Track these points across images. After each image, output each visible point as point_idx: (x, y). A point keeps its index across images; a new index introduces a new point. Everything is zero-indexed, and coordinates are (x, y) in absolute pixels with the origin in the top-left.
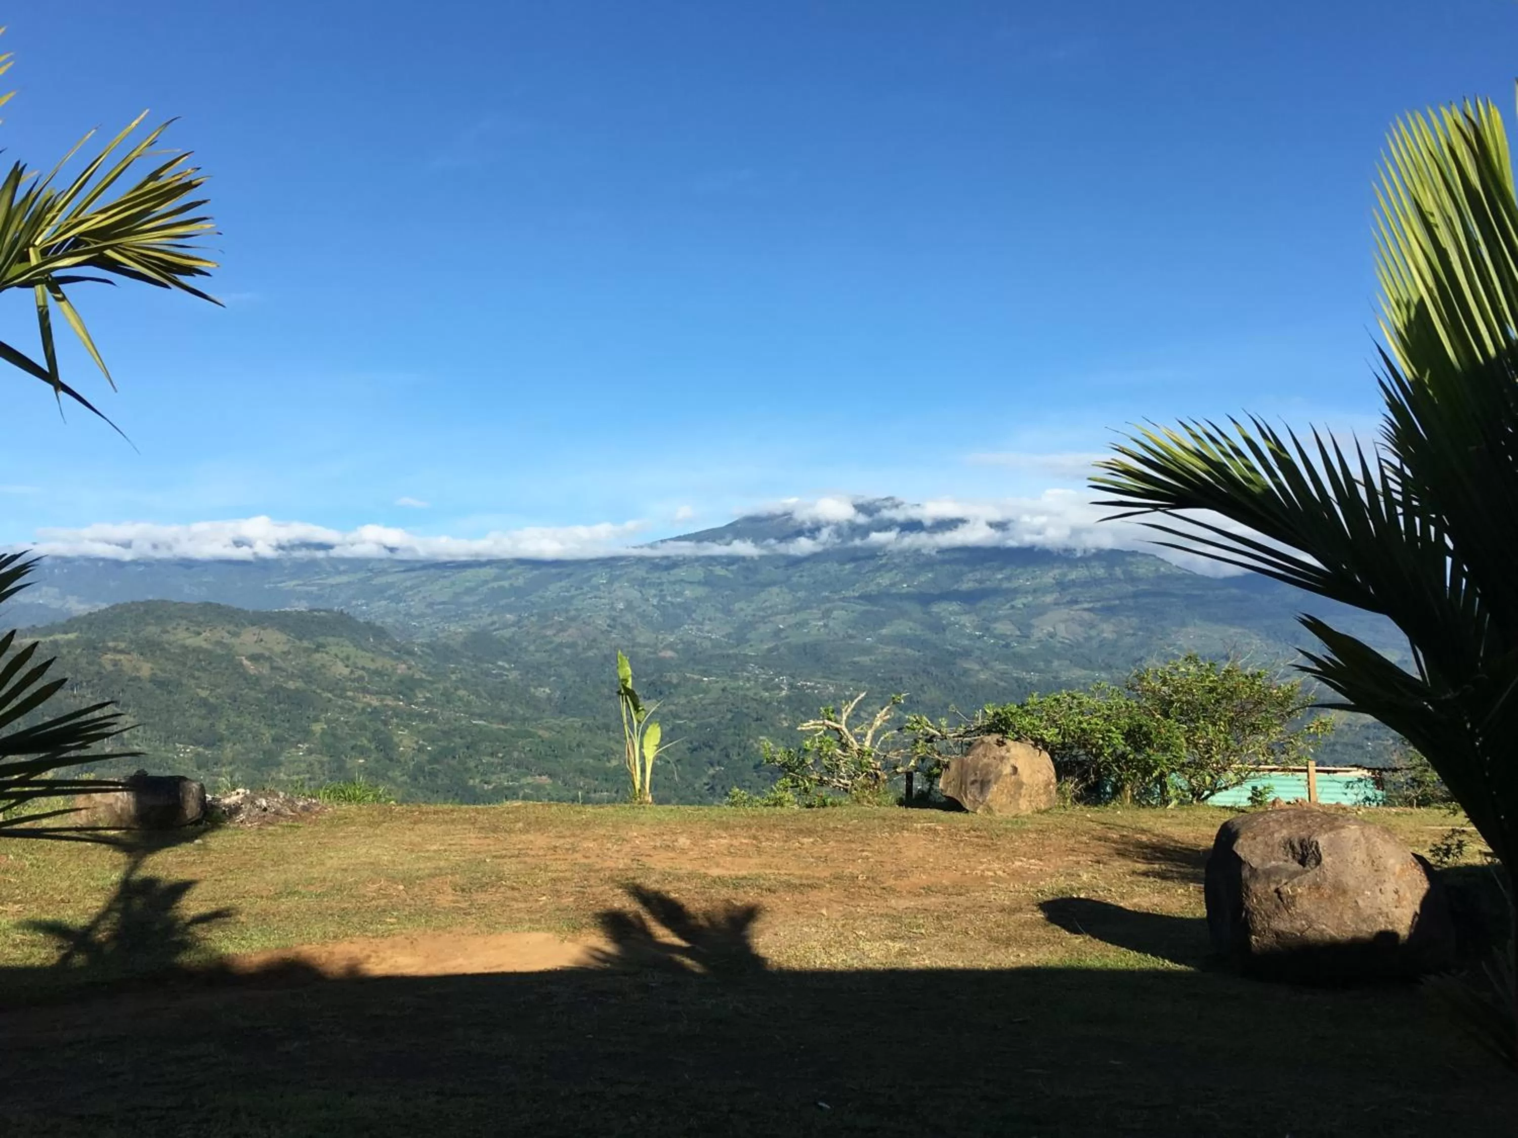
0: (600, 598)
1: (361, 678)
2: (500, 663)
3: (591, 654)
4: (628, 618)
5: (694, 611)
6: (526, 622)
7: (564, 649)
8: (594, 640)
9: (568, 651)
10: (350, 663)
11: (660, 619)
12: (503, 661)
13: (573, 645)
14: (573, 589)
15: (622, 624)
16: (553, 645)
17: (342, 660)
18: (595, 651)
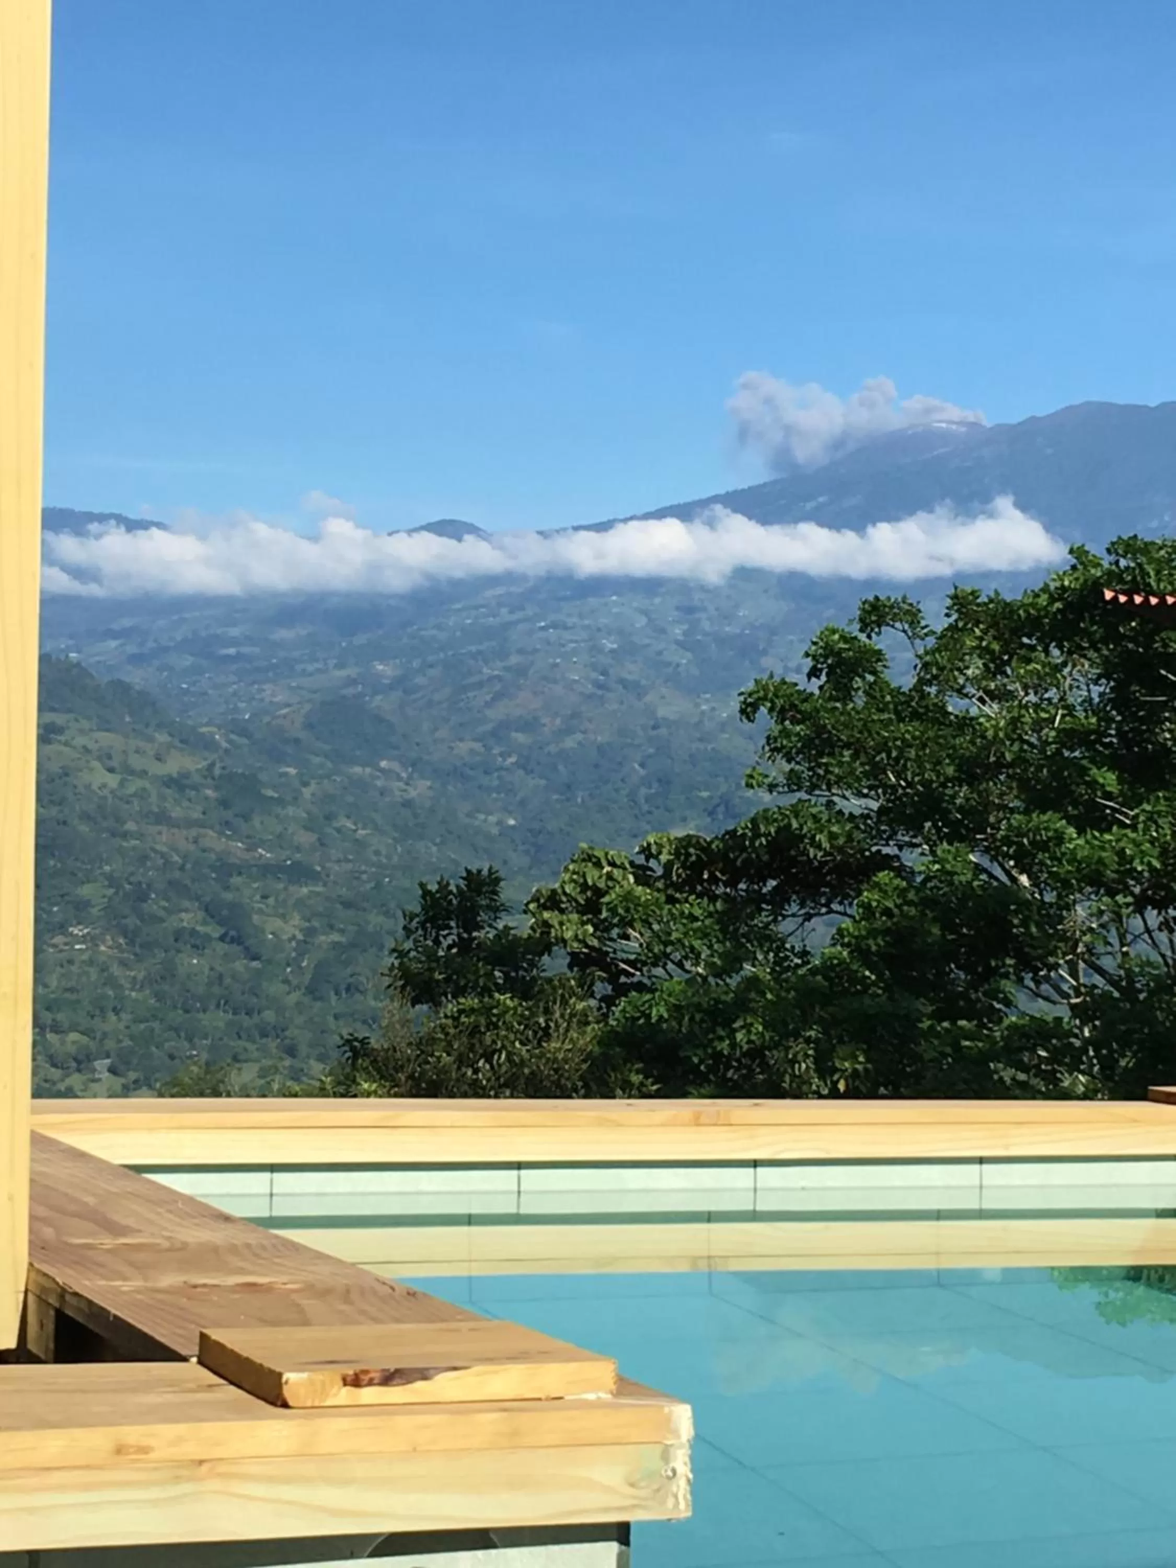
0: (566, 628)
1: (142, 795)
2: (383, 764)
3: (570, 743)
4: (632, 670)
5: (765, 652)
6: (420, 680)
7: (514, 734)
8: (575, 715)
9: (520, 738)
10: (115, 763)
11: (695, 672)
12: (389, 759)
13: (529, 725)
14: (504, 611)
15: (623, 682)
16: (489, 727)
17: (99, 759)
18: (579, 737)
